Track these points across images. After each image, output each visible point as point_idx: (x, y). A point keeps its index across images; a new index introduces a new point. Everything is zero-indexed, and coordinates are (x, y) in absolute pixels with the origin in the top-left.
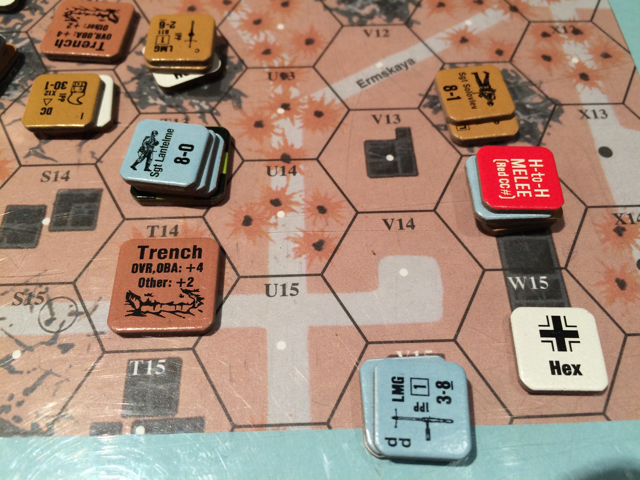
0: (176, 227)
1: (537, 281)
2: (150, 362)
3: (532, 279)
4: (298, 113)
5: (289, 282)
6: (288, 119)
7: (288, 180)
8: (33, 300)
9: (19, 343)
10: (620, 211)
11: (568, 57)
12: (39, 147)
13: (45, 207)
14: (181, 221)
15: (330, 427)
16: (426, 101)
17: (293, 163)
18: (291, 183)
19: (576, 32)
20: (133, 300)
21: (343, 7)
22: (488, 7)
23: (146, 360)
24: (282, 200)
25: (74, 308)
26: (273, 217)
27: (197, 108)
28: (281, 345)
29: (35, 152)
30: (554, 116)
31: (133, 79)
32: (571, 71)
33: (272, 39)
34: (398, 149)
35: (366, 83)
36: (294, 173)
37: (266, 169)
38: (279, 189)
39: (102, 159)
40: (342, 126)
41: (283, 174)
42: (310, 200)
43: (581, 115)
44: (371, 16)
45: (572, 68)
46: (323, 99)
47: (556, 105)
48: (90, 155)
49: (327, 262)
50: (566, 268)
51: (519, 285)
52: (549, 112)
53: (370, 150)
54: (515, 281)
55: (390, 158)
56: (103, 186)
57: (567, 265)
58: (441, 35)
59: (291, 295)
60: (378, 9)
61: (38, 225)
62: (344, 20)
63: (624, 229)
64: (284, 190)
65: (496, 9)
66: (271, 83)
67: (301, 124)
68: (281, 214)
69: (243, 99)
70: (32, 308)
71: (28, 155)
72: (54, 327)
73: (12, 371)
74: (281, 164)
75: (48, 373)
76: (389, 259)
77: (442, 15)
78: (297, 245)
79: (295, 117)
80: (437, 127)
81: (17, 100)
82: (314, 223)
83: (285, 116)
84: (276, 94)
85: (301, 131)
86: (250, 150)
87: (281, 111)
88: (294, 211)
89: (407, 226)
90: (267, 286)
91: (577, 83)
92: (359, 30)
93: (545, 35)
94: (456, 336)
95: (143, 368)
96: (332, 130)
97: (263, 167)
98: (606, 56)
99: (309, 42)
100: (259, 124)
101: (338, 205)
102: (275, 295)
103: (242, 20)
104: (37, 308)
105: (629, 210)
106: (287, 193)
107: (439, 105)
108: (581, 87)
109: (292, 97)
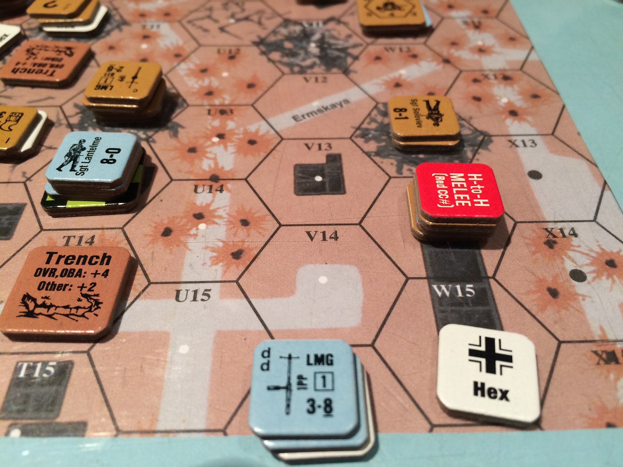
0: (93, 237)
1: (463, 290)
2: (39, 365)
3: (458, 287)
4: (232, 142)
5: (201, 288)
6: (222, 146)
7: (214, 196)
10: (550, 226)
11: (498, 98)
14: (99, 232)
15: (226, 434)
16: (358, 132)
17: (221, 182)
18: (216, 199)
19: (506, 78)
20: (29, 302)
21: (286, 60)
22: (422, 60)
23: (35, 363)
24: (205, 214)
26: (194, 229)
28: (184, 349)
30: (483, 145)
31: (77, 114)
32: (501, 109)
33: (215, 84)
34: (327, 171)
35: (301, 118)
36: (221, 191)
37: (194, 187)
38: (204, 204)
39: (32, 179)
40: (274, 152)
41: (210, 192)
42: (234, 214)
43: (510, 144)
44: (312, 66)
45: (502, 107)
46: (258, 130)
47: (485, 136)
48: (21, 174)
49: (243, 270)
50: (494, 277)
51: (443, 292)
52: (479, 142)
53: (299, 172)
54: (440, 288)
55: (319, 179)
56: (27, 201)
57: (495, 274)
58: (376, 81)
59: (202, 300)
60: (318, 62)
62: (286, 70)
63: (555, 242)
64: (208, 205)
65: (429, 61)
66: (210, 117)
67: (234, 150)
68: (202, 226)
69: (180, 130)
74: (210, 183)
76: (310, 267)
77: (378, 67)
78: (215, 254)
79: (229, 144)
80: (368, 154)
82: (235, 235)
83: (219, 144)
84: (213, 127)
85: (233, 155)
86: (180, 171)
87: (216, 140)
88: (217, 223)
89: (331, 238)
90: (178, 292)
91: (506, 118)
92: (299, 78)
93: (476, 81)
94: (374, 341)
95: (31, 370)
96: (263, 155)
97: (190, 186)
98: (535, 96)
99: (251, 86)
100: (192, 150)
101: (262, 219)
102: (186, 299)
103: (189, 69)
105: (560, 225)
106: (211, 208)
107: (370, 136)
108: (509, 121)
109: (229, 128)
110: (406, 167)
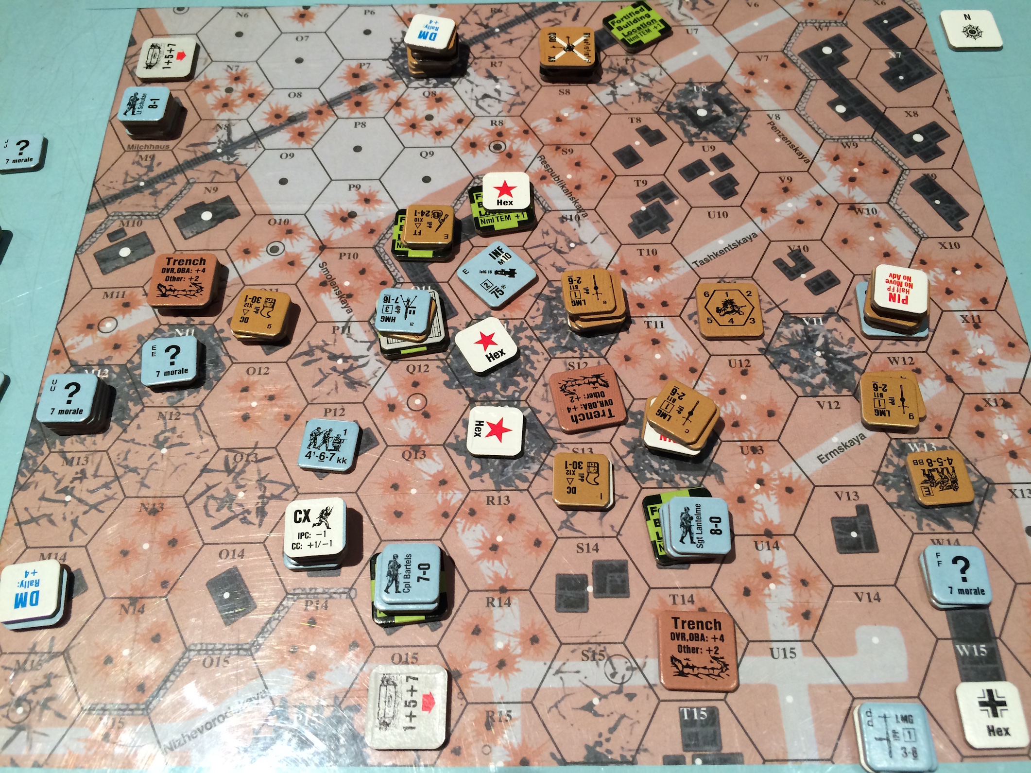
0: (692, 596)
1: (978, 649)
2: (695, 710)
3: (974, 646)
4: (772, 489)
5: (788, 646)
6: (765, 495)
7: (773, 554)
8: (597, 657)
9: (595, 692)
11: (999, 433)
12: (567, 520)
13: (586, 576)
14: (693, 591)
15: (833, 763)
16: (879, 478)
17: (775, 538)
18: (776, 557)
19: (1006, 405)
20: (677, 663)
21: (795, 375)
22: (925, 377)
23: (692, 708)
24: (771, 573)
25: (629, 664)
26: (767, 589)
27: (687, 484)
28: (790, 699)
29: (566, 524)
30: (988, 495)
31: (628, 453)
32: (1002, 448)
33: (738, 411)
34: (860, 526)
35: (825, 459)
36: (778, 548)
37: (754, 544)
38: (767, 563)
39: (621, 533)
40: (810, 502)
41: (769, 549)
42: (795, 573)
43: (1011, 494)
44: (822, 386)
45: (1002, 445)
46: (791, 475)
47: (989, 484)
48: (610, 528)
49: (814, 630)
50: (1000, 638)
51: (964, 651)
52: (984, 491)
53: (837, 527)
54: (961, 648)
55: (854, 534)
56: (627, 558)
57: (1000, 635)
59: (791, 657)
60: (827, 379)
61: (585, 592)
62: (799, 390)
64: (771, 563)
65: (933, 379)
66: (744, 457)
67: (776, 500)
68: (772, 586)
69: (723, 473)
70: (597, 664)
71: (560, 528)
72: (618, 679)
73: (596, 714)
74: (765, 538)
75: (623, 716)
76: (864, 628)
78: (789, 615)
79: (770, 492)
80: (890, 505)
81: (537, 474)
83: (761, 492)
84: (750, 469)
85: (777, 507)
86: (738, 525)
87: (757, 486)
88: (783, 583)
89: (875, 599)
90: (772, 649)
91: (1007, 461)
92: (813, 401)
93: (978, 409)
94: (919, 694)
95: (691, 714)
96: (802, 506)
97: (749, 541)
99: (771, 414)
100: (741, 500)
101: (817, 578)
102: (779, 657)
103: (709, 390)
104: (602, 663)
106: (775, 567)
107: (890, 482)
108: (1010, 465)
109: (764, 472)
110: (925, 521)
